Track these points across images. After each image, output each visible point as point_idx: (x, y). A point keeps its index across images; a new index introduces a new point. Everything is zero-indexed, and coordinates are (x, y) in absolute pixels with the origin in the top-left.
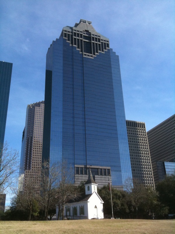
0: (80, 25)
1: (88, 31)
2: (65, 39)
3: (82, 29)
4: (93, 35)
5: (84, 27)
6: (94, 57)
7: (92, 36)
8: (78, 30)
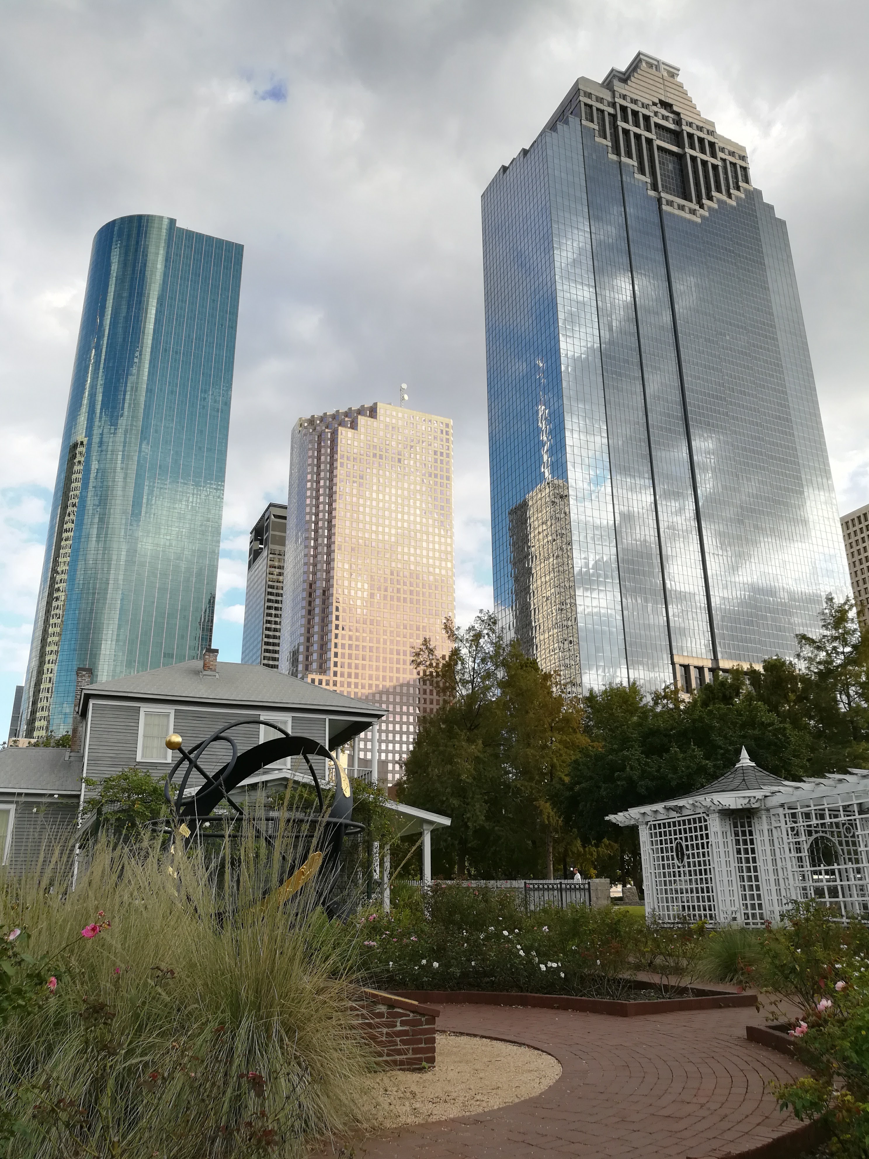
0: (640, 77)
1: (671, 106)
2: (589, 128)
3: (647, 96)
4: (690, 124)
5: (654, 88)
6: (702, 217)
7: (686, 128)
8: (635, 97)
